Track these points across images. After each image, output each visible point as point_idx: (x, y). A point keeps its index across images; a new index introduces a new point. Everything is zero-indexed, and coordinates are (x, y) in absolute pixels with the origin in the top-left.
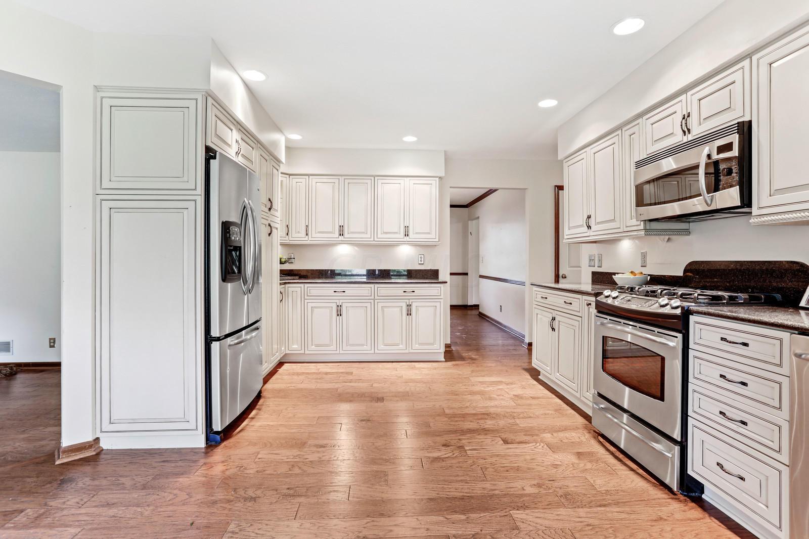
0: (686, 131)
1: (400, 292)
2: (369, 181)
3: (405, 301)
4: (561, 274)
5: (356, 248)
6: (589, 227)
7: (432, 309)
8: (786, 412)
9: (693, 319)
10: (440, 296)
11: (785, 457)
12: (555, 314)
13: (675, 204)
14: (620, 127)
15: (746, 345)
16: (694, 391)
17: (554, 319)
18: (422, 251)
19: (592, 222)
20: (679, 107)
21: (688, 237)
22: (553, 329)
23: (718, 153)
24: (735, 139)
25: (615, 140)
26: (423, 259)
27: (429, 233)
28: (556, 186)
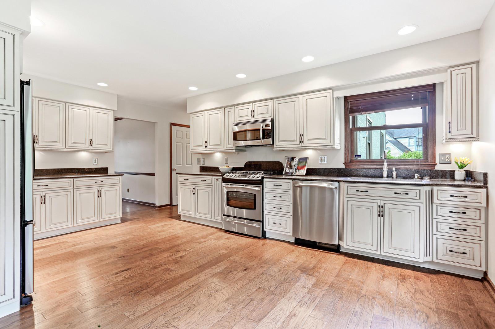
0: (253, 116)
1: (93, 183)
2: (61, 106)
3: (97, 188)
4: (173, 168)
5: (42, 153)
6: (206, 147)
7: (115, 192)
8: (291, 202)
9: (265, 180)
10: (119, 183)
11: (291, 214)
12: (194, 186)
13: (242, 142)
14: (224, 107)
15: (281, 185)
16: (265, 203)
17: (194, 189)
18: (96, 156)
19: (208, 145)
20: (250, 107)
21: (245, 153)
22: (194, 194)
23: (266, 127)
24: (270, 123)
25: (221, 111)
26: (96, 161)
27: (106, 145)
28: (171, 123)
